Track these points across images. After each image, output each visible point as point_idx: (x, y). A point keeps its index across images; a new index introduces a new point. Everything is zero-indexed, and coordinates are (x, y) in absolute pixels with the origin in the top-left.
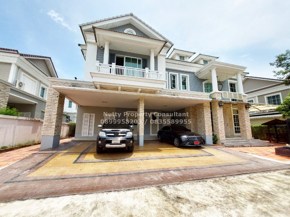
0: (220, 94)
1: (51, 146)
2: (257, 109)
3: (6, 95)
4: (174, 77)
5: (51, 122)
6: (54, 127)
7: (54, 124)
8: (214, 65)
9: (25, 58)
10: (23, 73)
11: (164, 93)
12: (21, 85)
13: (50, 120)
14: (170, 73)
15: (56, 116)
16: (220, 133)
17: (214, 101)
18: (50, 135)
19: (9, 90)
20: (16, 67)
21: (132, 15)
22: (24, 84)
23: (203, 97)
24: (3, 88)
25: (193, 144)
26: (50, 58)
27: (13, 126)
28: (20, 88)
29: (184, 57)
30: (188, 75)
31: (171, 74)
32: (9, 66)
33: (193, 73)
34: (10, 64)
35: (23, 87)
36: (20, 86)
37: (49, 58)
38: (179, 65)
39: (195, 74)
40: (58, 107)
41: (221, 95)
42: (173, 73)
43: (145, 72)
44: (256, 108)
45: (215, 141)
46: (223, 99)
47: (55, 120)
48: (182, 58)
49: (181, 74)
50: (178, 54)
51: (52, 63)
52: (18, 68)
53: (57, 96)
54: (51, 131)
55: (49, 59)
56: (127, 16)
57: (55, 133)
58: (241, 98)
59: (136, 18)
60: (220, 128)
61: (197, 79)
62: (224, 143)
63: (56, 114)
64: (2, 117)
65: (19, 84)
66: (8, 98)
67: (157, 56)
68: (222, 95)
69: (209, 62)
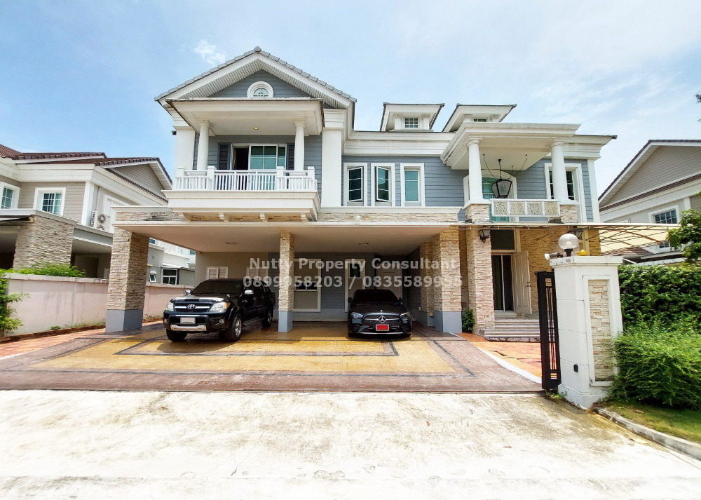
0: (485, 206)
1: (121, 328)
2: (646, 237)
3: (67, 241)
4: (386, 173)
5: (121, 285)
6: (125, 294)
7: (125, 289)
8: (471, 134)
9: (107, 169)
10: (107, 197)
11: (337, 217)
12: (102, 219)
13: (118, 282)
14: (373, 165)
15: (127, 274)
16: (478, 305)
17: (469, 226)
18: (120, 308)
19: (73, 232)
20: (93, 187)
21: (258, 51)
22: (109, 217)
23: (442, 217)
24: (61, 229)
25: (374, 331)
26: (158, 159)
27: (70, 294)
28: (102, 225)
29: (416, 119)
30: (421, 165)
31: (376, 168)
32: (81, 187)
33: (438, 157)
34: (84, 183)
35: (106, 222)
36: (102, 222)
37: (154, 159)
38: (395, 144)
39: (442, 158)
40: (130, 260)
41: (488, 210)
42: (379, 165)
43: (274, 177)
44: (642, 236)
45: (468, 326)
46: (493, 219)
47: (126, 282)
48: (411, 123)
49: (403, 165)
50: (398, 115)
51: (164, 169)
52: (97, 188)
53: (127, 238)
54: (120, 302)
55: (156, 162)
56: (247, 56)
57: (127, 306)
58: (555, 213)
59: (268, 56)
60: (478, 294)
61: (448, 172)
62: (484, 331)
63: (127, 271)
64: (45, 279)
65: (99, 219)
66: (71, 245)
67: (321, 133)
68: (490, 210)
69: (491, 120)
